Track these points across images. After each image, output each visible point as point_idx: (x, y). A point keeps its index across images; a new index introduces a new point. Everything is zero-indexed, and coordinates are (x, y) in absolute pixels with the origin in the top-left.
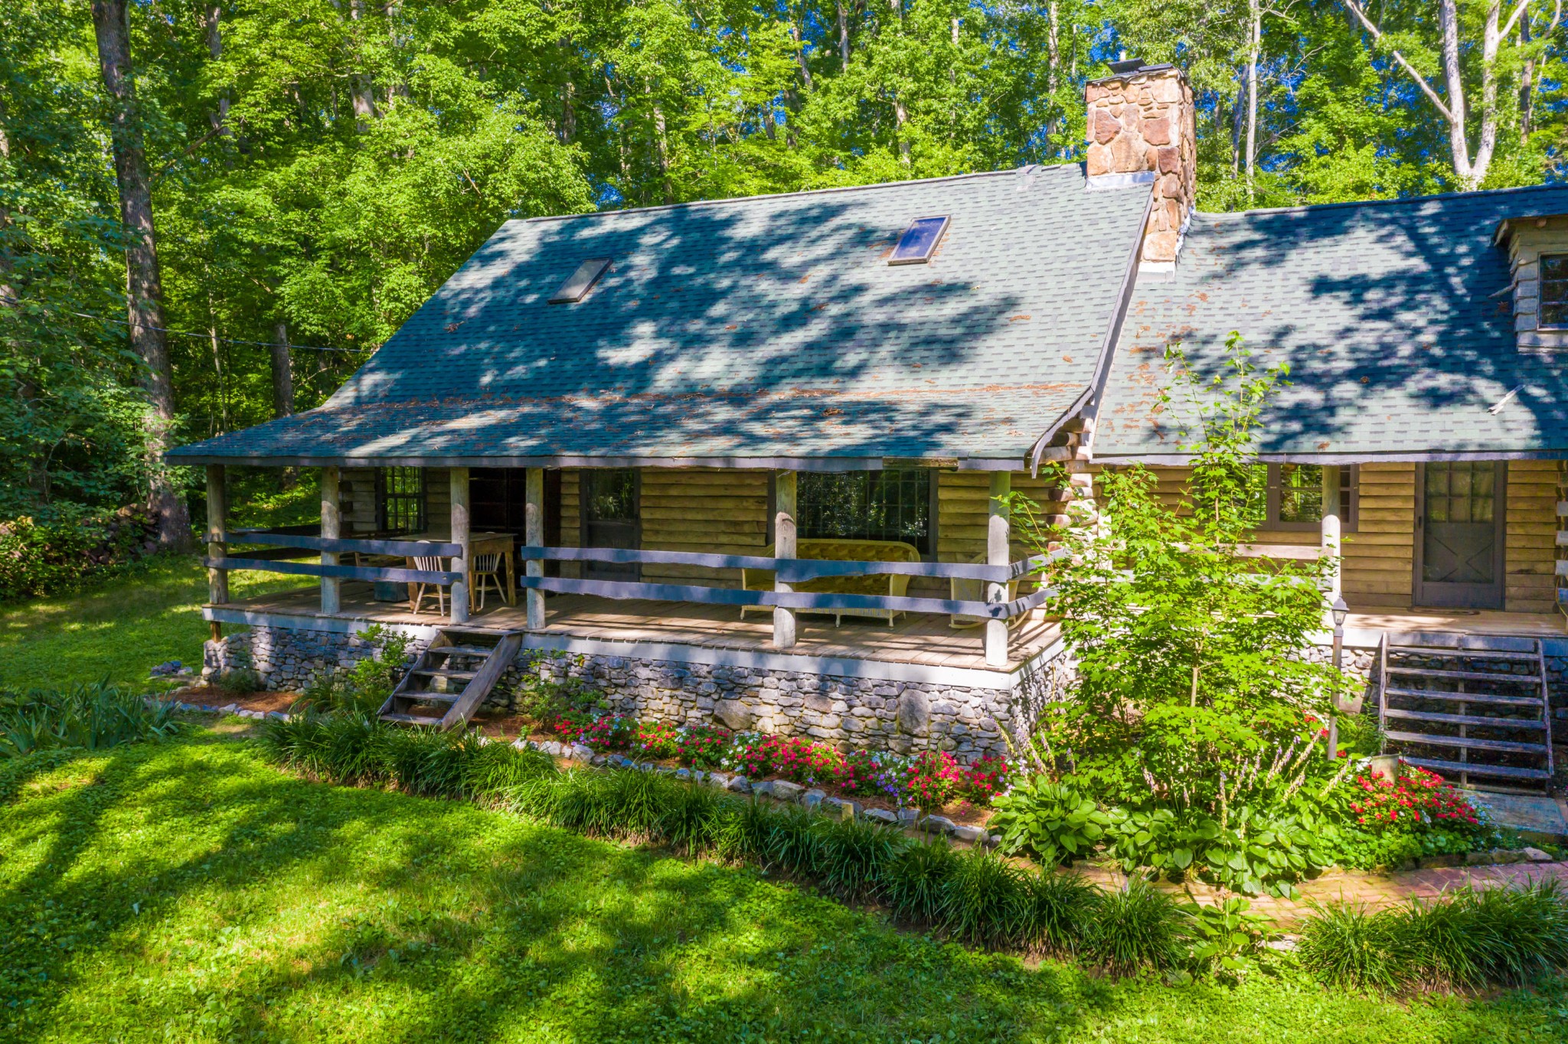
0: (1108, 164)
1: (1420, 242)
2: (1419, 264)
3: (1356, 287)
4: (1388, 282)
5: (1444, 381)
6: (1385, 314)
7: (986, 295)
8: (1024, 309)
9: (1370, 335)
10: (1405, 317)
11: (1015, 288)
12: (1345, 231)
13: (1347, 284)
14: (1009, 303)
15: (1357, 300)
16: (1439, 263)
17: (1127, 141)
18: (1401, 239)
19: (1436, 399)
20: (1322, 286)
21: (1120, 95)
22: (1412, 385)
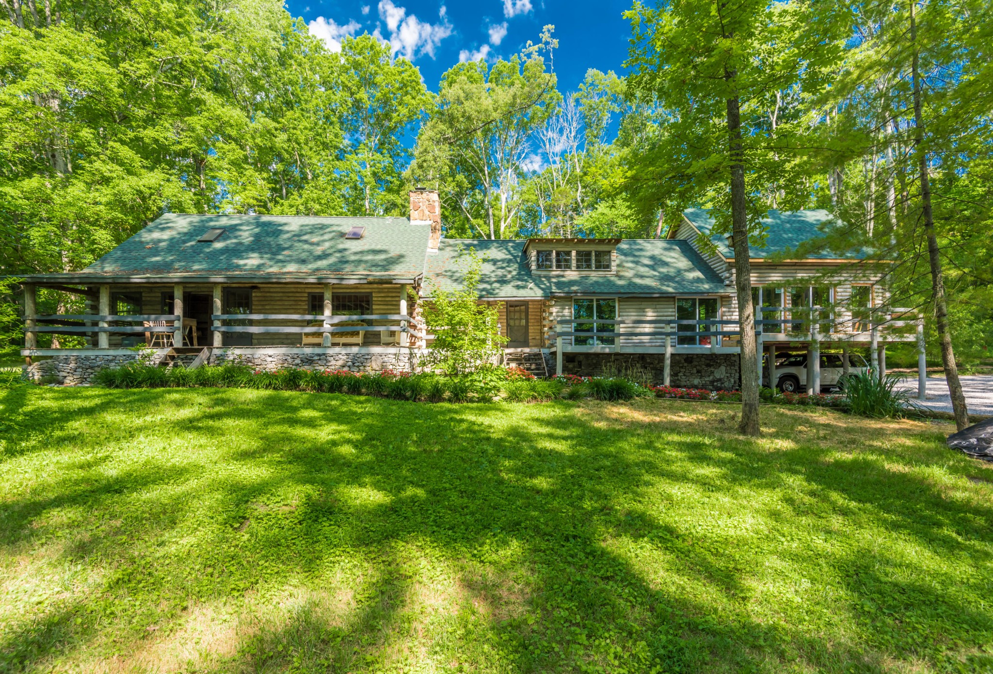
0: (417, 217)
1: (509, 251)
2: (509, 257)
3: (494, 262)
4: (503, 260)
5: (519, 283)
6: (503, 268)
7: (393, 253)
8: (407, 259)
9: (500, 272)
10: (509, 269)
11: (402, 252)
12: (489, 248)
13: (492, 260)
14: (401, 256)
15: (494, 264)
16: (515, 257)
17: (423, 211)
18: (504, 251)
19: (518, 287)
20: (484, 260)
21: (420, 196)
22: (512, 284)
